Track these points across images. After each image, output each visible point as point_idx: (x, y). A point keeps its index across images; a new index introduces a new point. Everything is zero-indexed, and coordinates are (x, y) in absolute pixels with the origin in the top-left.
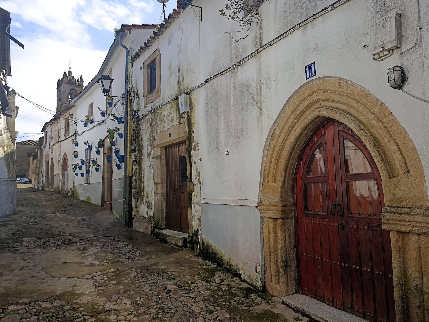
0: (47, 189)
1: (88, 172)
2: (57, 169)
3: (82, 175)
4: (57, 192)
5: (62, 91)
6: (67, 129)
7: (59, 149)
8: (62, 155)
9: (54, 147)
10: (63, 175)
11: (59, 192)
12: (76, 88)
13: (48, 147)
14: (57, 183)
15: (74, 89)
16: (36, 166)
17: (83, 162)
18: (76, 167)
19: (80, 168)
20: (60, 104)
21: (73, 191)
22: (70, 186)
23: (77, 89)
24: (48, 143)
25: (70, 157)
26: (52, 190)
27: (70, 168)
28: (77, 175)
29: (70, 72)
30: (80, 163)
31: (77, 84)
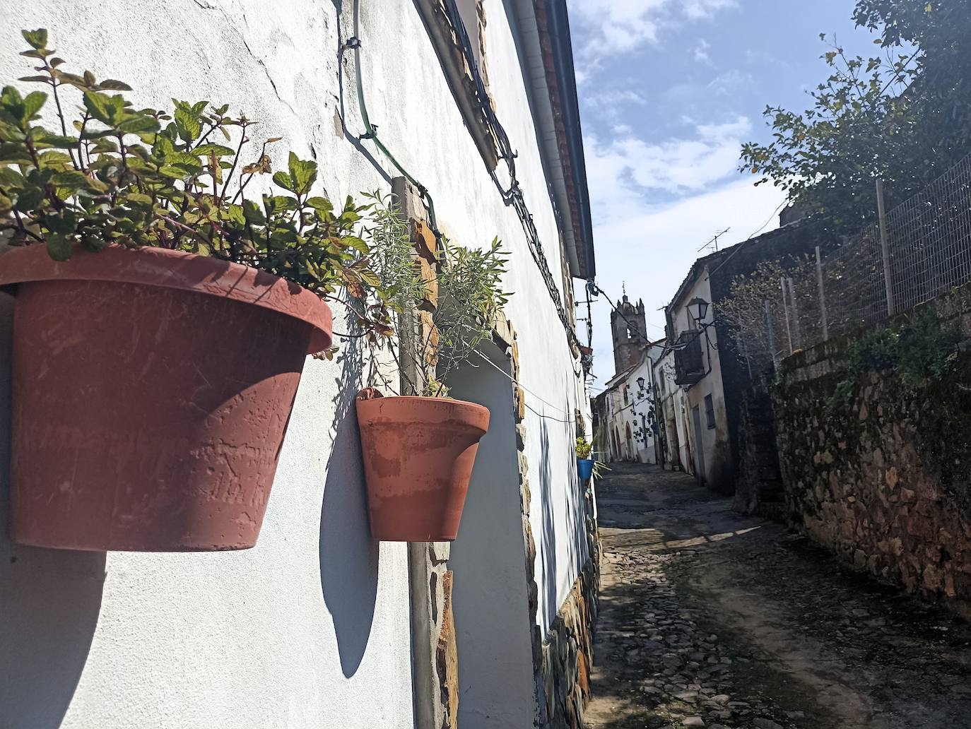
0: (616, 460)
1: (645, 438)
2: (623, 439)
3: (642, 441)
4: (625, 460)
5: (618, 327)
6: (626, 398)
7: (622, 417)
8: (625, 424)
9: (617, 415)
10: (628, 443)
11: (628, 461)
12: (635, 320)
13: (610, 416)
14: (625, 452)
15: (633, 321)
16: (601, 437)
17: (641, 430)
18: (637, 435)
19: (640, 435)
20: (617, 346)
21: (638, 457)
22: (636, 453)
23: (637, 320)
24: (611, 411)
25: (632, 425)
26: (621, 460)
27: (633, 435)
28: (638, 441)
29: (625, 298)
30: (639, 430)
31: (637, 312)
